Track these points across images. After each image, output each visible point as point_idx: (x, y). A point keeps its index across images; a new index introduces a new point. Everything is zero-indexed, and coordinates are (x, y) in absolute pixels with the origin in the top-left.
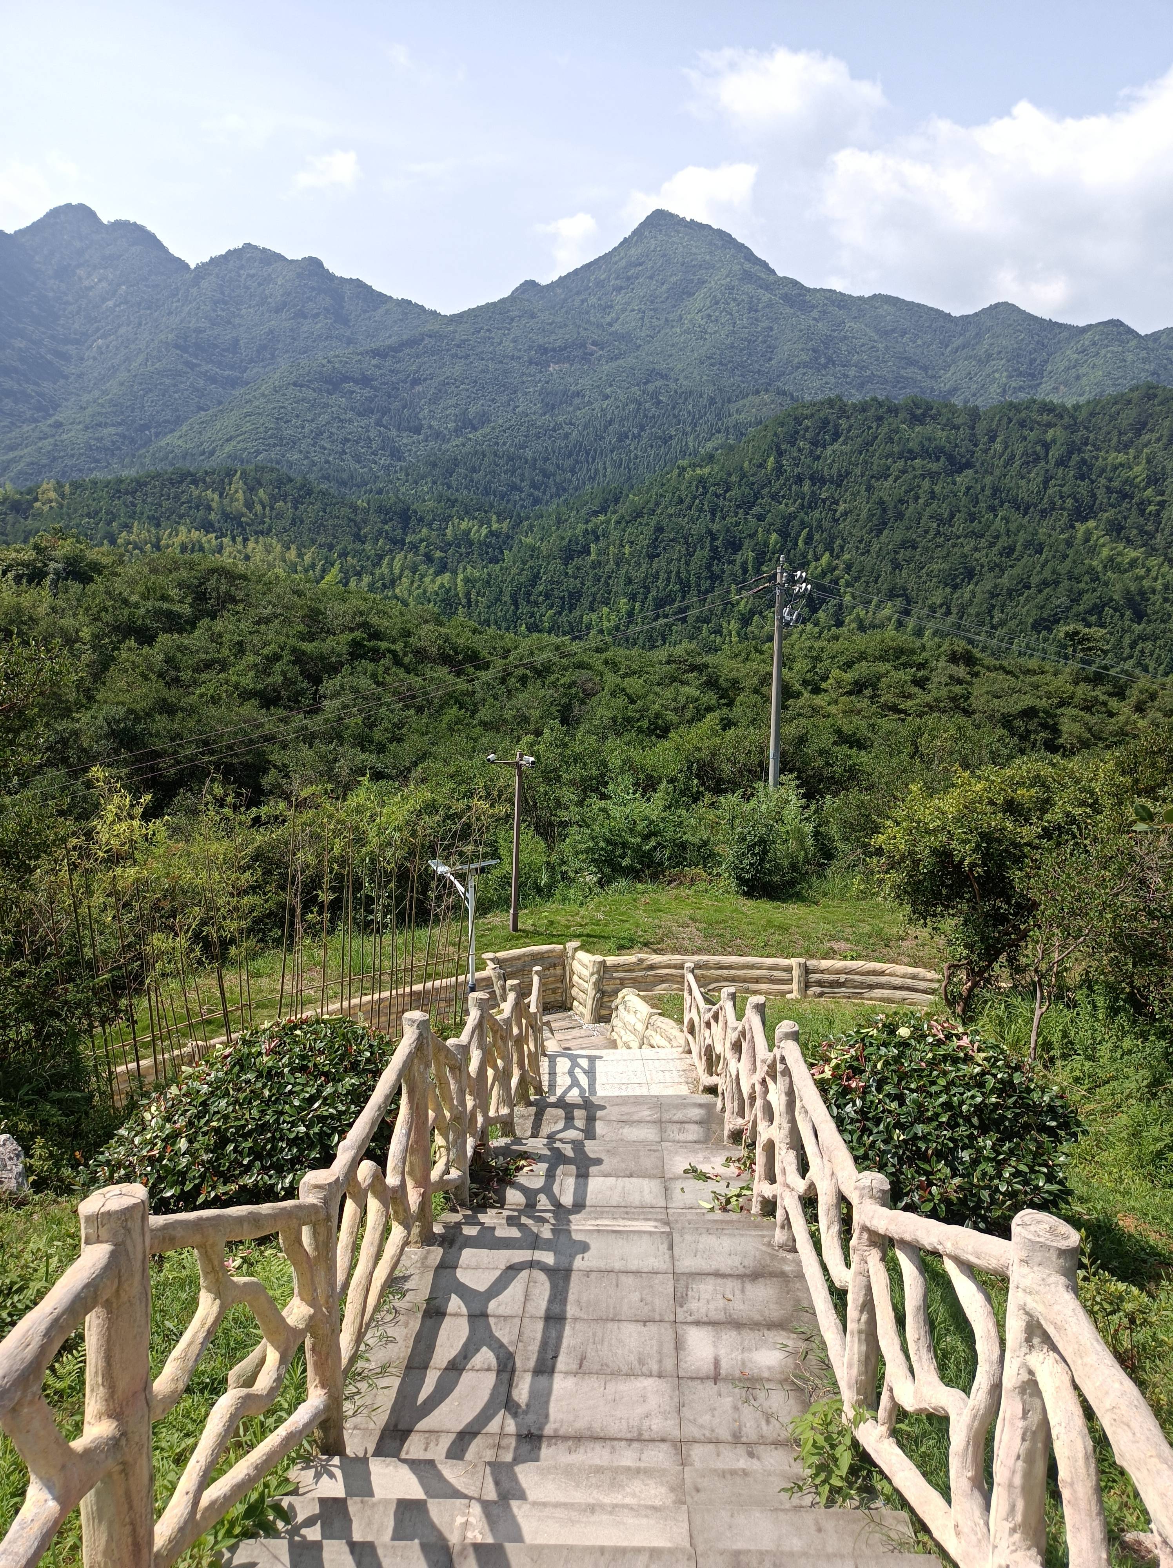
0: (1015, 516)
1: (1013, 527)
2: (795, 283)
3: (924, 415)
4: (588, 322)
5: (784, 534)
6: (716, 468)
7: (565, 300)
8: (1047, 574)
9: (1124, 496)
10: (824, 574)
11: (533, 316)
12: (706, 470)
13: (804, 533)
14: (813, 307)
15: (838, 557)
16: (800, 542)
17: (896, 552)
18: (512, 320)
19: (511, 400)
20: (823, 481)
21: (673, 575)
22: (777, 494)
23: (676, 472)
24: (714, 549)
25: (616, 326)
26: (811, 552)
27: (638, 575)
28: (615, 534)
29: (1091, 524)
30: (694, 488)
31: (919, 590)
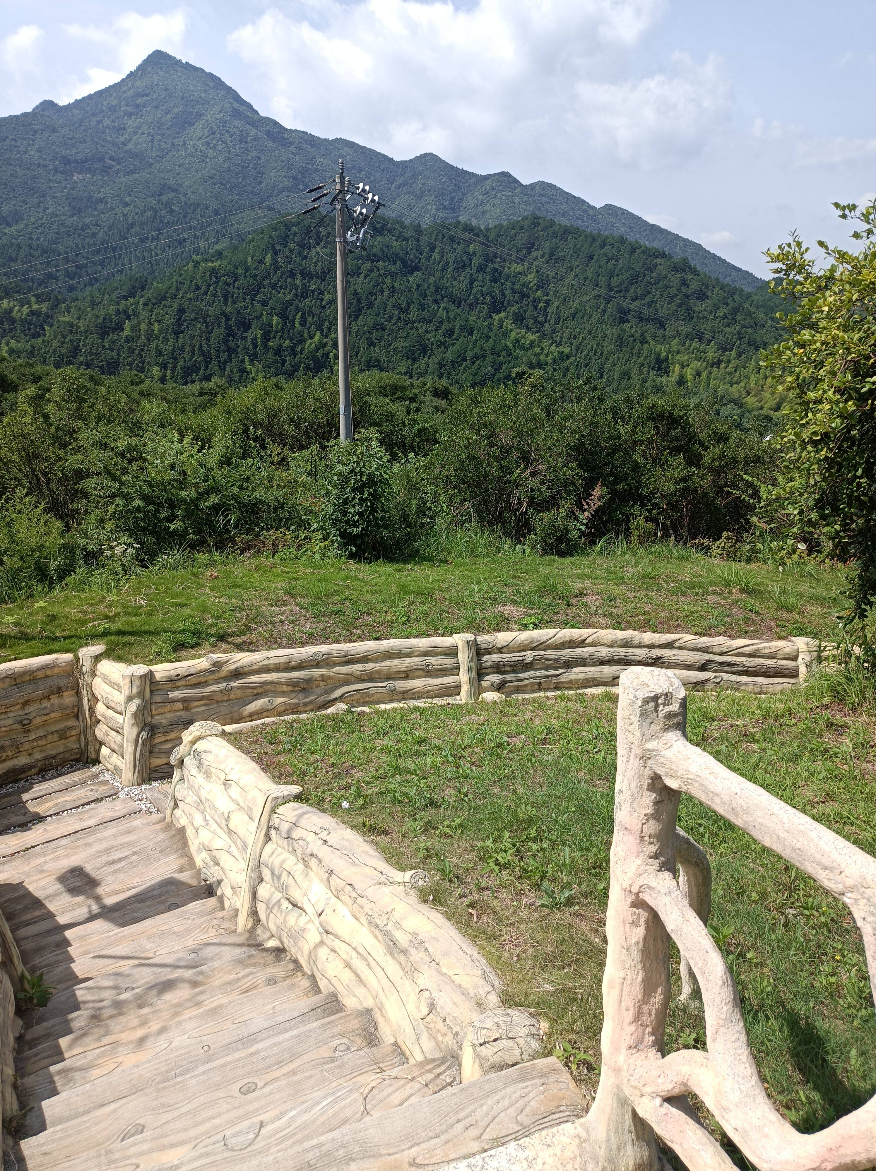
0: (452, 307)
1: (452, 315)
2: (275, 123)
3: (382, 228)
4: (104, 140)
5: (284, 317)
6: (225, 262)
7: (82, 120)
8: (477, 350)
9: (524, 296)
10: (317, 349)
11: (54, 131)
12: (217, 264)
13: (298, 317)
14: (291, 143)
15: (327, 336)
16: (297, 324)
17: (370, 333)
18: (36, 132)
19: (40, 202)
20: (311, 277)
21: (196, 348)
22: (276, 285)
23: (191, 264)
24: (228, 328)
25: (130, 146)
26: (306, 331)
27: (167, 347)
28: (144, 314)
29: (503, 314)
30: (207, 277)
31: (389, 362)
